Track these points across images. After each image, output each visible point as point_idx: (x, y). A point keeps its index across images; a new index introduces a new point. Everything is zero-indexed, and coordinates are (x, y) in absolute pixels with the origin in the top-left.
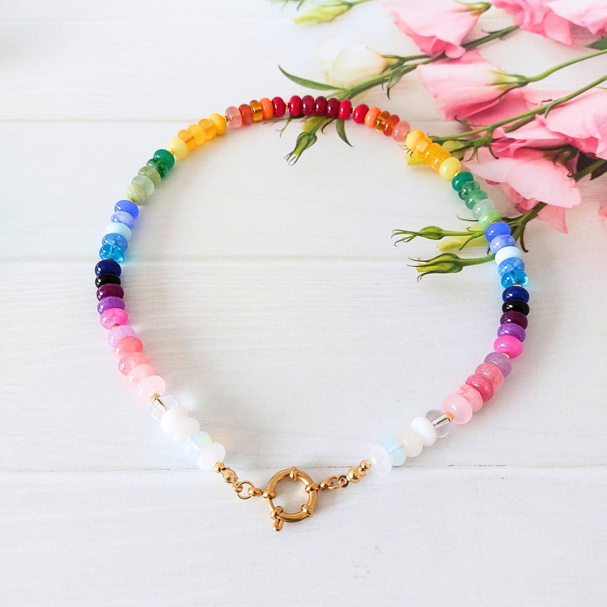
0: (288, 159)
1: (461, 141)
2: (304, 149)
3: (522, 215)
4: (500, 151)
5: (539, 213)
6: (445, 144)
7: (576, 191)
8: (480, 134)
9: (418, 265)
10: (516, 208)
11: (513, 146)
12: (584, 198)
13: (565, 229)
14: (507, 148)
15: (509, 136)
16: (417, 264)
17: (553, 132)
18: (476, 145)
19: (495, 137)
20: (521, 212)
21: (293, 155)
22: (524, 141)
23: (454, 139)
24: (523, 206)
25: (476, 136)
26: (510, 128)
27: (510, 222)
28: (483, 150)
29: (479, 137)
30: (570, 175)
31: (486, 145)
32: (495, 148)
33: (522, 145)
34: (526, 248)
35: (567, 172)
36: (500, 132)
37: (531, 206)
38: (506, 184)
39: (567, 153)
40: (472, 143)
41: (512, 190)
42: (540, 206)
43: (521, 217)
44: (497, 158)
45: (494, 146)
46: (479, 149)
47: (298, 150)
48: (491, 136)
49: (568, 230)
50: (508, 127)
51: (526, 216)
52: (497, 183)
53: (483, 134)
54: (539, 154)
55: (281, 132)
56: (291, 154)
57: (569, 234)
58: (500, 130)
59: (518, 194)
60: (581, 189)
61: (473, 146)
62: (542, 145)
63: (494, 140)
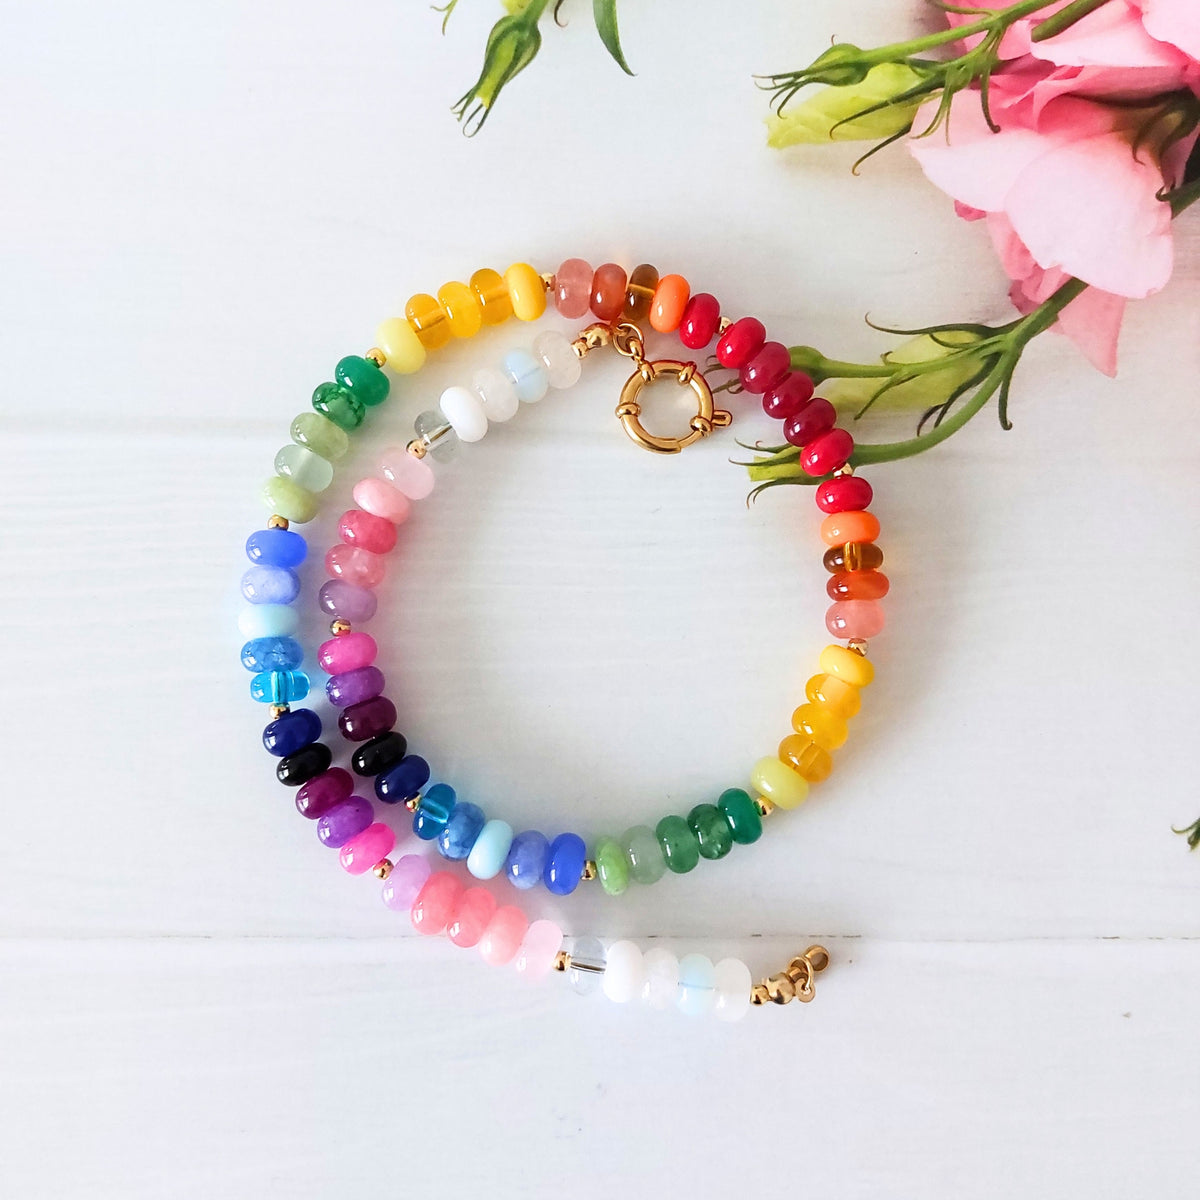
0: (462, 112)
1: (916, 64)
2: (505, 78)
3: (1018, 316)
4: (1007, 104)
5: (1060, 314)
6: (872, 73)
7: (1166, 243)
8: (967, 40)
9: (752, 461)
10: (1010, 295)
11: (1047, 88)
12: (1179, 268)
13: (1110, 365)
14: (1028, 93)
15: (1042, 51)
16: (752, 456)
17: (1155, 40)
18: (950, 81)
19: (1003, 56)
20: (1020, 308)
21: (477, 101)
22: (1074, 72)
23: (899, 61)
24: (1028, 292)
25: (954, 48)
26: (1050, 24)
27: (988, 337)
28: (967, 101)
29: (964, 52)
30: (1164, 192)
31: (976, 82)
32: (998, 92)
33: (1068, 85)
34: (1009, 418)
35: (1158, 183)
36: (1020, 39)
37: (1049, 288)
38: (1003, 218)
39: (1174, 118)
40: (943, 73)
41: (1014, 237)
42: (1071, 288)
43: (1016, 323)
44: (996, 129)
45: (996, 86)
46: (956, 96)
47: (490, 83)
48: (995, 50)
49: (1120, 368)
50: (1044, 21)
51: (1030, 320)
52: (981, 214)
53: (976, 43)
54: (1103, 119)
55: (446, 13)
56: (470, 96)
57: (1118, 377)
58: (1022, 27)
59: (1025, 252)
60: (1178, 236)
61: (942, 85)
62: (1119, 86)
63: (1000, 67)
